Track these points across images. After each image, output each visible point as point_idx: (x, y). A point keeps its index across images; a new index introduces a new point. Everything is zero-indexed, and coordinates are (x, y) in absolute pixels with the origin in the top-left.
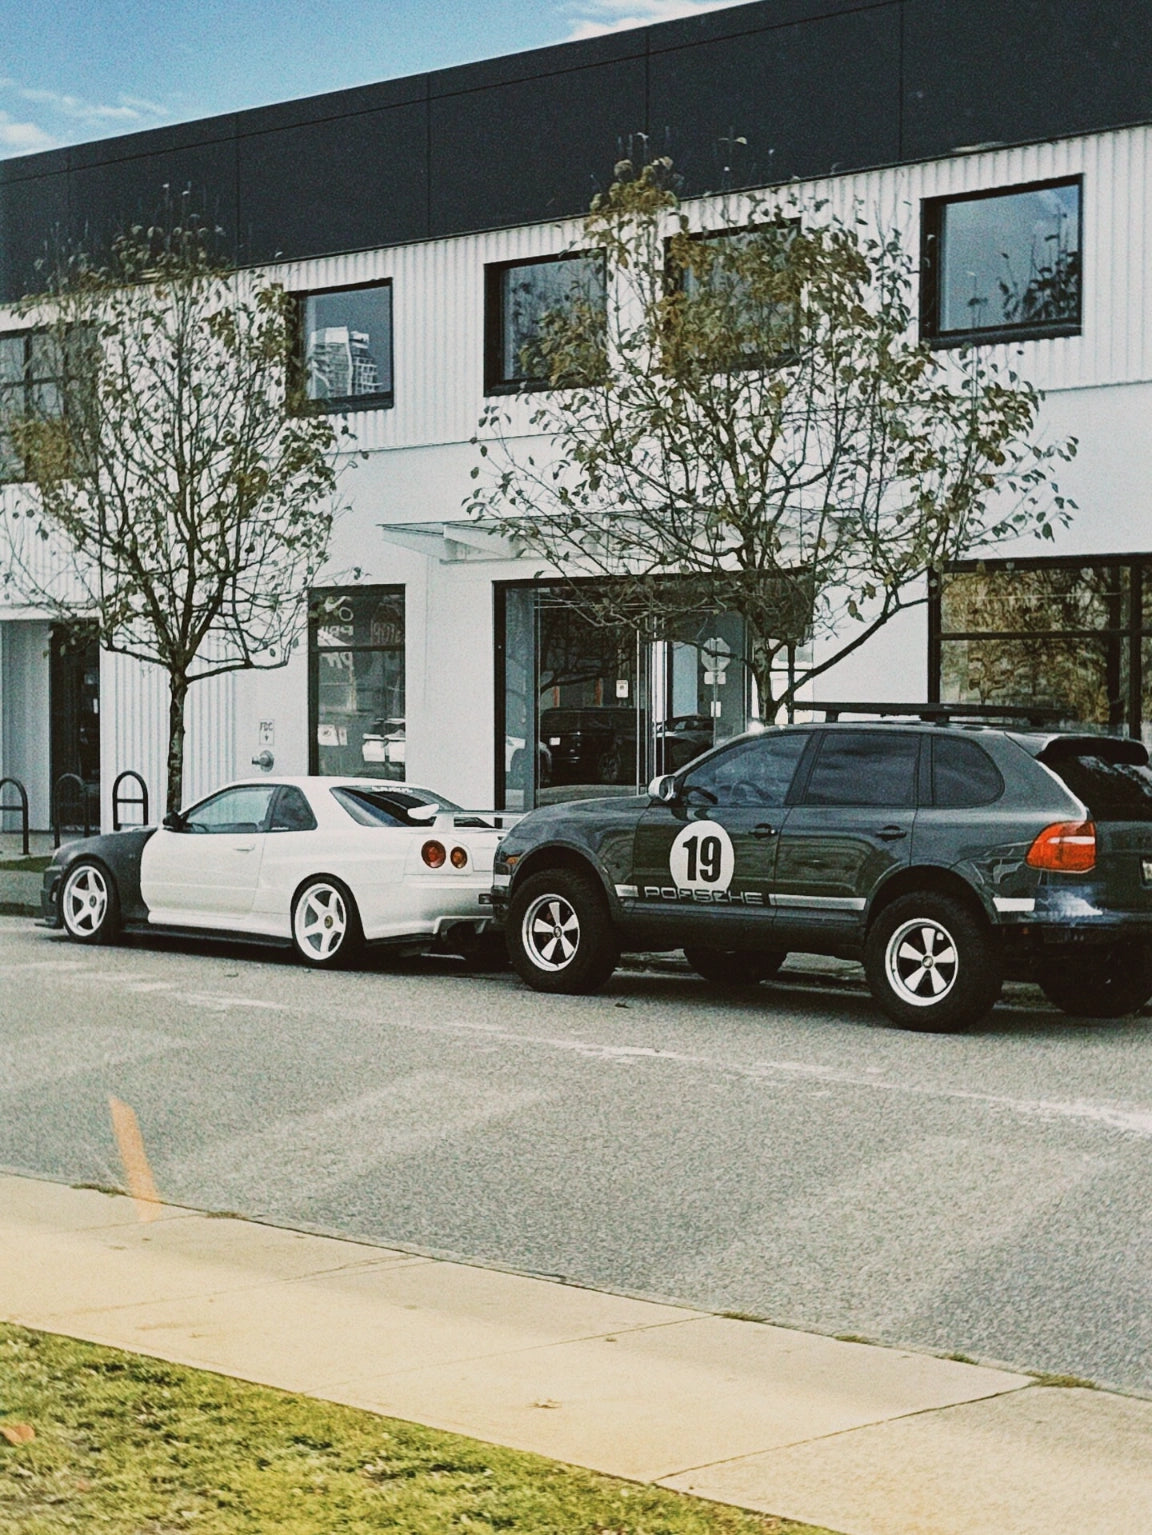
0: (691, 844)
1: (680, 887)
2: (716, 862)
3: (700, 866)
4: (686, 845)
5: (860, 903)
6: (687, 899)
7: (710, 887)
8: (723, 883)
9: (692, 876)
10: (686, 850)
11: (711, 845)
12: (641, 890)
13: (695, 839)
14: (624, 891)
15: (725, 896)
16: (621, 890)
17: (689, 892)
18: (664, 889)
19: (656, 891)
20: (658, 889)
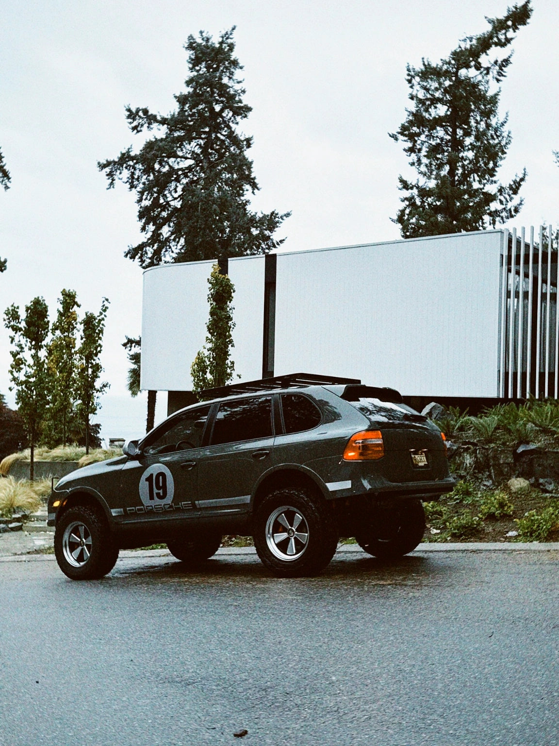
0: (149, 479)
1: (146, 505)
3: (155, 491)
4: (147, 480)
5: (247, 499)
6: (150, 512)
9: (152, 498)
10: (147, 483)
11: (161, 478)
12: (125, 511)
13: (152, 475)
14: (116, 512)
15: (171, 507)
16: (114, 512)
17: (151, 508)
18: (137, 508)
19: (133, 510)
20: (134, 508)
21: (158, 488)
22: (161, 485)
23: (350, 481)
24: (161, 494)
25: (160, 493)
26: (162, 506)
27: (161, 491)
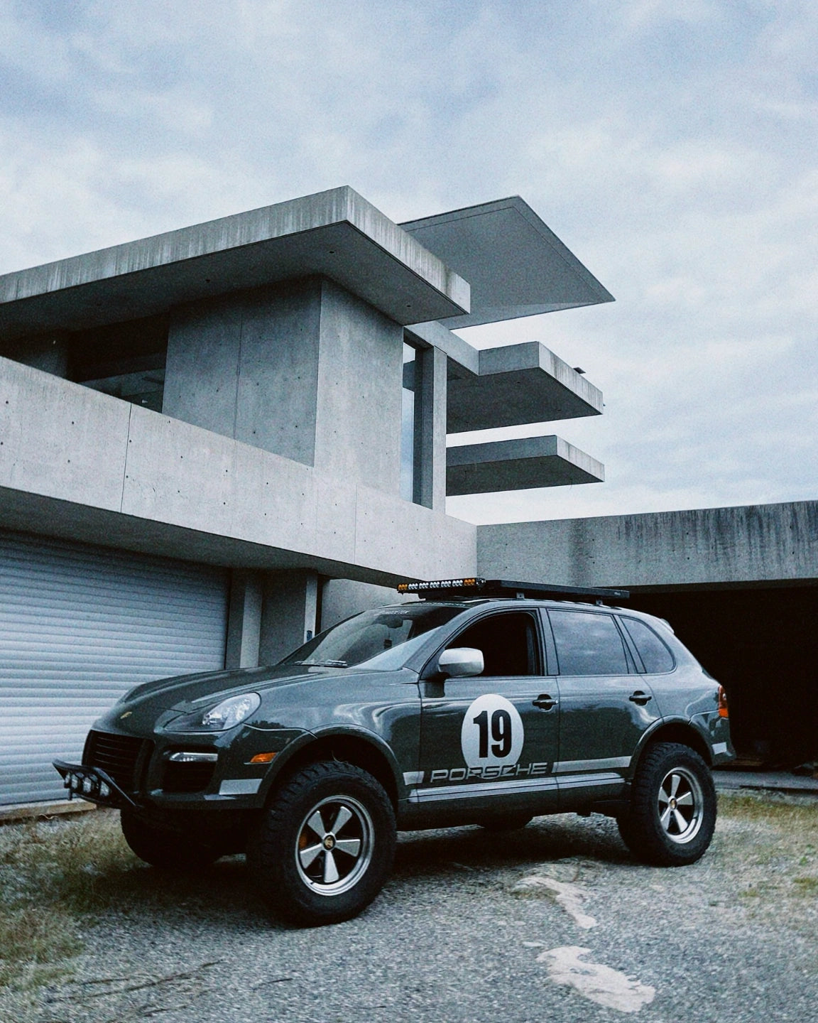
0: (481, 720)
1: (470, 765)
2: (507, 737)
3: (491, 742)
4: (476, 721)
5: (626, 761)
7: (500, 762)
8: (513, 757)
9: (483, 753)
10: (477, 726)
11: (501, 719)
12: (427, 775)
13: (483, 714)
14: (411, 778)
15: (514, 770)
16: (407, 777)
17: (479, 771)
18: (453, 770)
19: (444, 774)
20: (446, 771)
21: (497, 736)
22: (502, 731)
23: (725, 744)
24: (502, 749)
25: (498, 746)
26: (500, 769)
27: (501, 743)
